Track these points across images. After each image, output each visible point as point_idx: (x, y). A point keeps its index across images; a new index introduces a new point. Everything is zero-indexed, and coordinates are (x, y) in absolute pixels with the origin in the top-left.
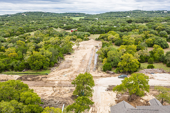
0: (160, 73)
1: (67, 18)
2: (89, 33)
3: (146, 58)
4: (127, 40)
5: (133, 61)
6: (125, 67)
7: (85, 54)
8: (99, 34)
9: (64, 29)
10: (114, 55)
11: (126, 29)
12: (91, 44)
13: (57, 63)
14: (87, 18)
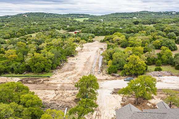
0: (168, 76)
1: (70, 19)
2: (93, 35)
3: (153, 60)
4: (133, 42)
5: (139, 63)
6: (131, 69)
7: (89, 56)
8: (104, 35)
9: (67, 30)
10: (120, 57)
11: (132, 30)
12: (95, 46)
13: (59, 66)
14: (91, 19)
